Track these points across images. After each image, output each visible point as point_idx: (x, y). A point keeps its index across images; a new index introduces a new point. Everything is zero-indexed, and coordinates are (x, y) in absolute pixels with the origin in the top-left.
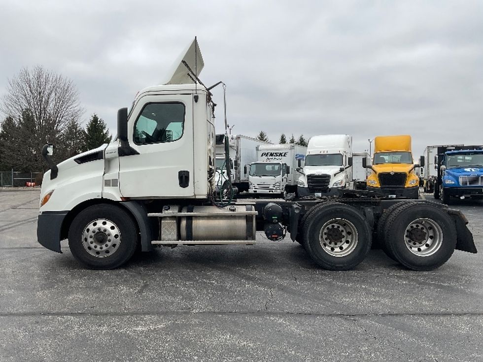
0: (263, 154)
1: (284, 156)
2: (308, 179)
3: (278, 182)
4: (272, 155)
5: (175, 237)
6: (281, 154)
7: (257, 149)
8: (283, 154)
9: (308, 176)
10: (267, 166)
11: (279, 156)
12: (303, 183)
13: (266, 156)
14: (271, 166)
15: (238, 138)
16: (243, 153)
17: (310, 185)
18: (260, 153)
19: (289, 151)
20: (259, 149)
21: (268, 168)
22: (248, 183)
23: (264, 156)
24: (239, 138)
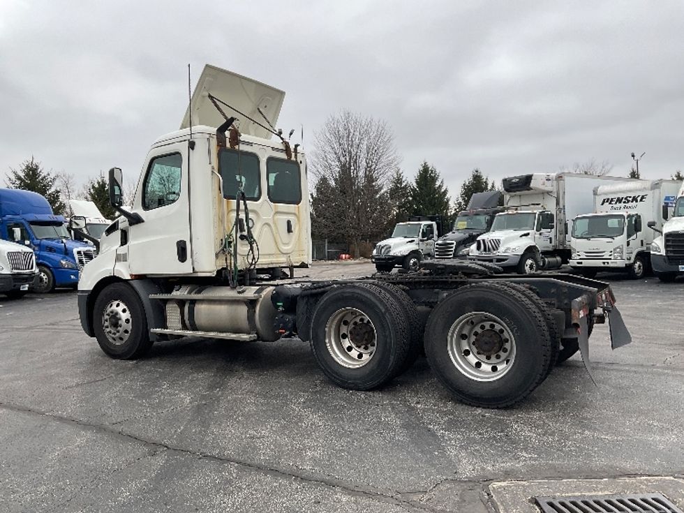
0: (604, 200)
1: (641, 200)
2: (667, 241)
3: (617, 248)
4: (619, 200)
5: (180, 326)
6: (635, 199)
7: (595, 193)
8: (639, 199)
9: (668, 235)
10: (610, 221)
11: (632, 202)
12: (657, 249)
13: (610, 203)
14: (616, 220)
15: (559, 177)
16: (569, 202)
17: (671, 251)
18: (600, 199)
19: (650, 193)
20: (599, 192)
21: (613, 223)
22: (570, 250)
23: (606, 204)
24: (561, 177)
